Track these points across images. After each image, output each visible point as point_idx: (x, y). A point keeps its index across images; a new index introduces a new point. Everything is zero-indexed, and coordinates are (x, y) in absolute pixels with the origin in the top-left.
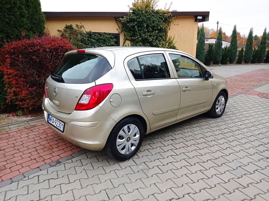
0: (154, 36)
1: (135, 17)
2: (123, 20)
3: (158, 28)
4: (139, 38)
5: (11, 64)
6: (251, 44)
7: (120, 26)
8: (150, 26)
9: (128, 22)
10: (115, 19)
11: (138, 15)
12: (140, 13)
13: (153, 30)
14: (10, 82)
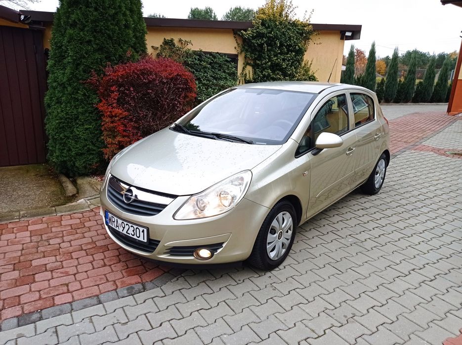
0: (288, 61)
1: (265, 31)
2: (247, 34)
3: (295, 47)
4: (268, 62)
5: (118, 100)
6: (395, 73)
7: (240, 42)
8: (284, 45)
9: (253, 38)
10: (232, 32)
11: (269, 27)
12: (273, 24)
13: (288, 50)
14: (115, 127)
